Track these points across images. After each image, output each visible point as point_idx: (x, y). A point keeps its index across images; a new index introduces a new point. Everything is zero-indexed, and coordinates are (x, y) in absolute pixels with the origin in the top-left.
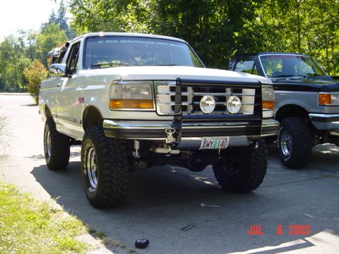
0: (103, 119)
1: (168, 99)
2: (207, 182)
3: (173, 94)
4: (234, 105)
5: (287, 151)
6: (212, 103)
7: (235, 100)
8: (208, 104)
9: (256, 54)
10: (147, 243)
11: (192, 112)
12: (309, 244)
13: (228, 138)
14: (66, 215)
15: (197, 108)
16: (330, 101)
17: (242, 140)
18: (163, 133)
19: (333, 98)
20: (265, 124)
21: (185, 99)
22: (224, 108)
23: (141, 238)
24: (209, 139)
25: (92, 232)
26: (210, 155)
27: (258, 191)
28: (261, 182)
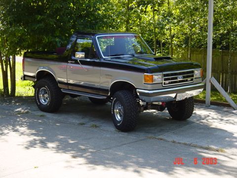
5: (119, 118)
9: (94, 35)
16: (153, 80)
19: (155, 77)
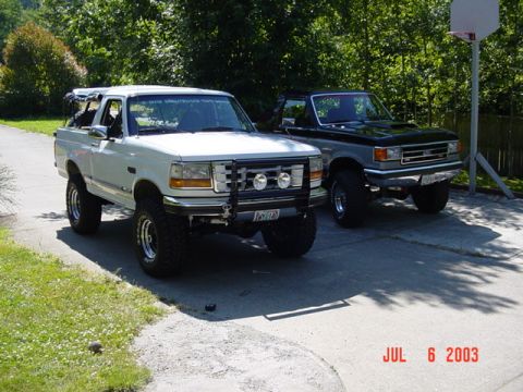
0: (162, 196)
1: (224, 177)
2: (256, 246)
3: (230, 172)
4: (284, 182)
5: (342, 208)
6: (264, 180)
7: (285, 176)
8: (261, 182)
10: (215, 306)
11: (246, 187)
12: (346, 304)
13: (278, 210)
14: (129, 286)
15: (250, 184)
16: (386, 156)
17: (292, 211)
18: (220, 210)
19: (390, 152)
20: (314, 194)
21: (239, 176)
22: (275, 182)
23: (209, 303)
24: (261, 212)
25: (162, 300)
26: (262, 225)
27: (307, 256)
28: (310, 247)
